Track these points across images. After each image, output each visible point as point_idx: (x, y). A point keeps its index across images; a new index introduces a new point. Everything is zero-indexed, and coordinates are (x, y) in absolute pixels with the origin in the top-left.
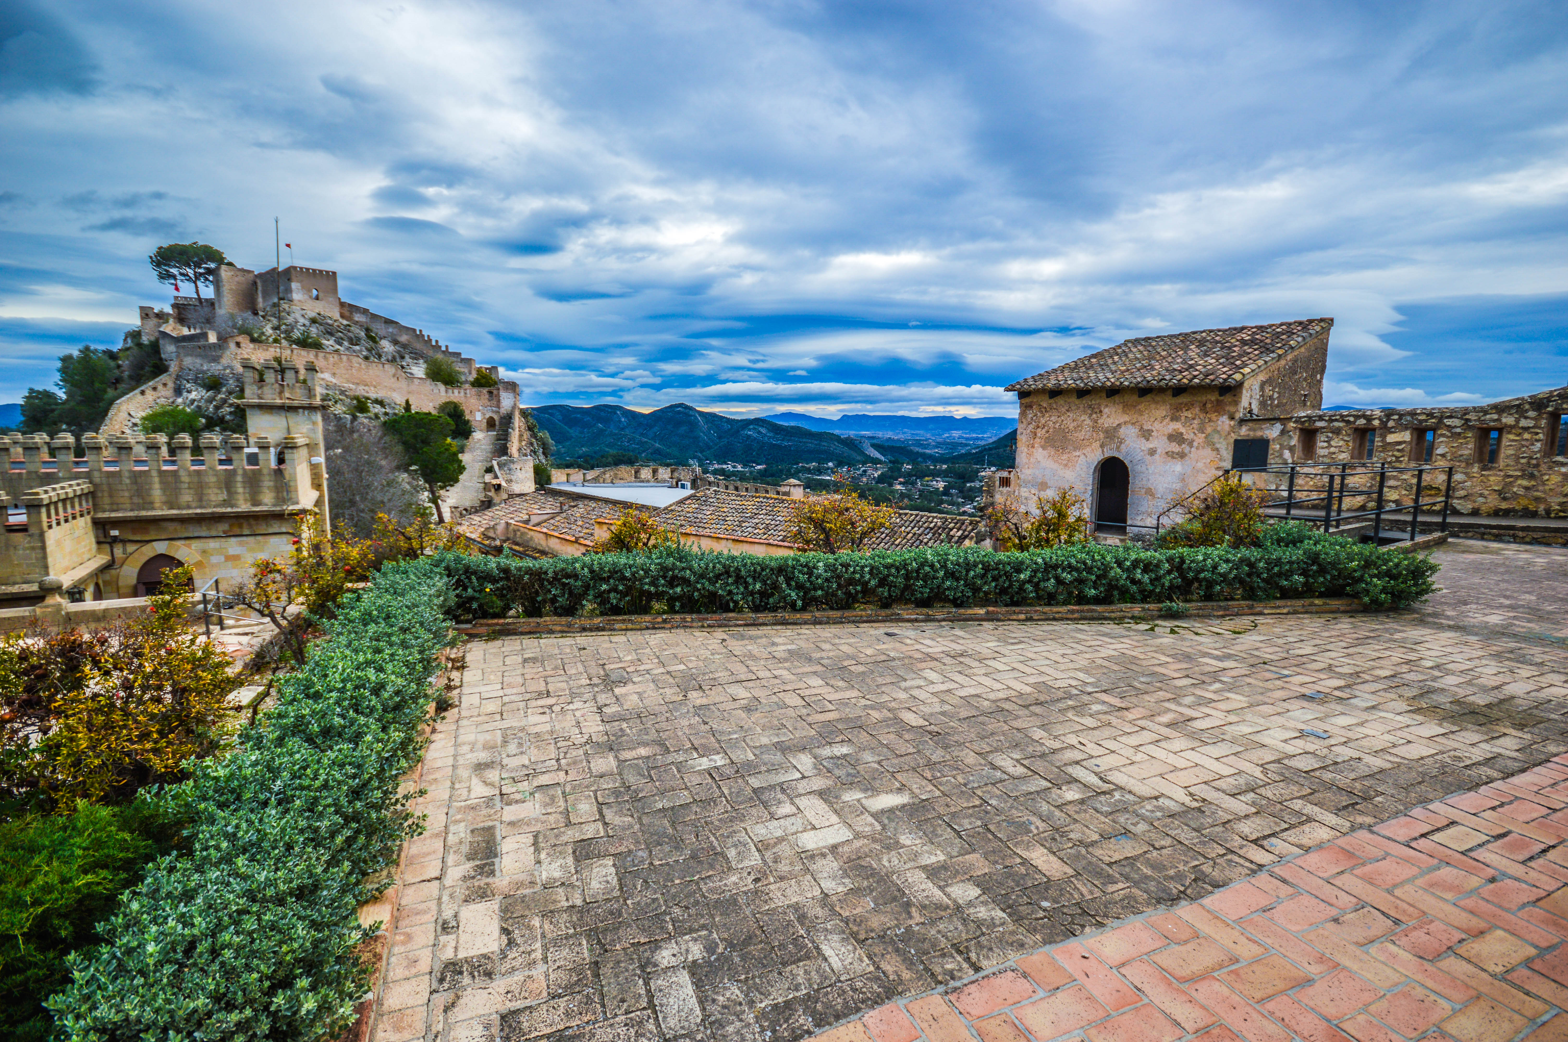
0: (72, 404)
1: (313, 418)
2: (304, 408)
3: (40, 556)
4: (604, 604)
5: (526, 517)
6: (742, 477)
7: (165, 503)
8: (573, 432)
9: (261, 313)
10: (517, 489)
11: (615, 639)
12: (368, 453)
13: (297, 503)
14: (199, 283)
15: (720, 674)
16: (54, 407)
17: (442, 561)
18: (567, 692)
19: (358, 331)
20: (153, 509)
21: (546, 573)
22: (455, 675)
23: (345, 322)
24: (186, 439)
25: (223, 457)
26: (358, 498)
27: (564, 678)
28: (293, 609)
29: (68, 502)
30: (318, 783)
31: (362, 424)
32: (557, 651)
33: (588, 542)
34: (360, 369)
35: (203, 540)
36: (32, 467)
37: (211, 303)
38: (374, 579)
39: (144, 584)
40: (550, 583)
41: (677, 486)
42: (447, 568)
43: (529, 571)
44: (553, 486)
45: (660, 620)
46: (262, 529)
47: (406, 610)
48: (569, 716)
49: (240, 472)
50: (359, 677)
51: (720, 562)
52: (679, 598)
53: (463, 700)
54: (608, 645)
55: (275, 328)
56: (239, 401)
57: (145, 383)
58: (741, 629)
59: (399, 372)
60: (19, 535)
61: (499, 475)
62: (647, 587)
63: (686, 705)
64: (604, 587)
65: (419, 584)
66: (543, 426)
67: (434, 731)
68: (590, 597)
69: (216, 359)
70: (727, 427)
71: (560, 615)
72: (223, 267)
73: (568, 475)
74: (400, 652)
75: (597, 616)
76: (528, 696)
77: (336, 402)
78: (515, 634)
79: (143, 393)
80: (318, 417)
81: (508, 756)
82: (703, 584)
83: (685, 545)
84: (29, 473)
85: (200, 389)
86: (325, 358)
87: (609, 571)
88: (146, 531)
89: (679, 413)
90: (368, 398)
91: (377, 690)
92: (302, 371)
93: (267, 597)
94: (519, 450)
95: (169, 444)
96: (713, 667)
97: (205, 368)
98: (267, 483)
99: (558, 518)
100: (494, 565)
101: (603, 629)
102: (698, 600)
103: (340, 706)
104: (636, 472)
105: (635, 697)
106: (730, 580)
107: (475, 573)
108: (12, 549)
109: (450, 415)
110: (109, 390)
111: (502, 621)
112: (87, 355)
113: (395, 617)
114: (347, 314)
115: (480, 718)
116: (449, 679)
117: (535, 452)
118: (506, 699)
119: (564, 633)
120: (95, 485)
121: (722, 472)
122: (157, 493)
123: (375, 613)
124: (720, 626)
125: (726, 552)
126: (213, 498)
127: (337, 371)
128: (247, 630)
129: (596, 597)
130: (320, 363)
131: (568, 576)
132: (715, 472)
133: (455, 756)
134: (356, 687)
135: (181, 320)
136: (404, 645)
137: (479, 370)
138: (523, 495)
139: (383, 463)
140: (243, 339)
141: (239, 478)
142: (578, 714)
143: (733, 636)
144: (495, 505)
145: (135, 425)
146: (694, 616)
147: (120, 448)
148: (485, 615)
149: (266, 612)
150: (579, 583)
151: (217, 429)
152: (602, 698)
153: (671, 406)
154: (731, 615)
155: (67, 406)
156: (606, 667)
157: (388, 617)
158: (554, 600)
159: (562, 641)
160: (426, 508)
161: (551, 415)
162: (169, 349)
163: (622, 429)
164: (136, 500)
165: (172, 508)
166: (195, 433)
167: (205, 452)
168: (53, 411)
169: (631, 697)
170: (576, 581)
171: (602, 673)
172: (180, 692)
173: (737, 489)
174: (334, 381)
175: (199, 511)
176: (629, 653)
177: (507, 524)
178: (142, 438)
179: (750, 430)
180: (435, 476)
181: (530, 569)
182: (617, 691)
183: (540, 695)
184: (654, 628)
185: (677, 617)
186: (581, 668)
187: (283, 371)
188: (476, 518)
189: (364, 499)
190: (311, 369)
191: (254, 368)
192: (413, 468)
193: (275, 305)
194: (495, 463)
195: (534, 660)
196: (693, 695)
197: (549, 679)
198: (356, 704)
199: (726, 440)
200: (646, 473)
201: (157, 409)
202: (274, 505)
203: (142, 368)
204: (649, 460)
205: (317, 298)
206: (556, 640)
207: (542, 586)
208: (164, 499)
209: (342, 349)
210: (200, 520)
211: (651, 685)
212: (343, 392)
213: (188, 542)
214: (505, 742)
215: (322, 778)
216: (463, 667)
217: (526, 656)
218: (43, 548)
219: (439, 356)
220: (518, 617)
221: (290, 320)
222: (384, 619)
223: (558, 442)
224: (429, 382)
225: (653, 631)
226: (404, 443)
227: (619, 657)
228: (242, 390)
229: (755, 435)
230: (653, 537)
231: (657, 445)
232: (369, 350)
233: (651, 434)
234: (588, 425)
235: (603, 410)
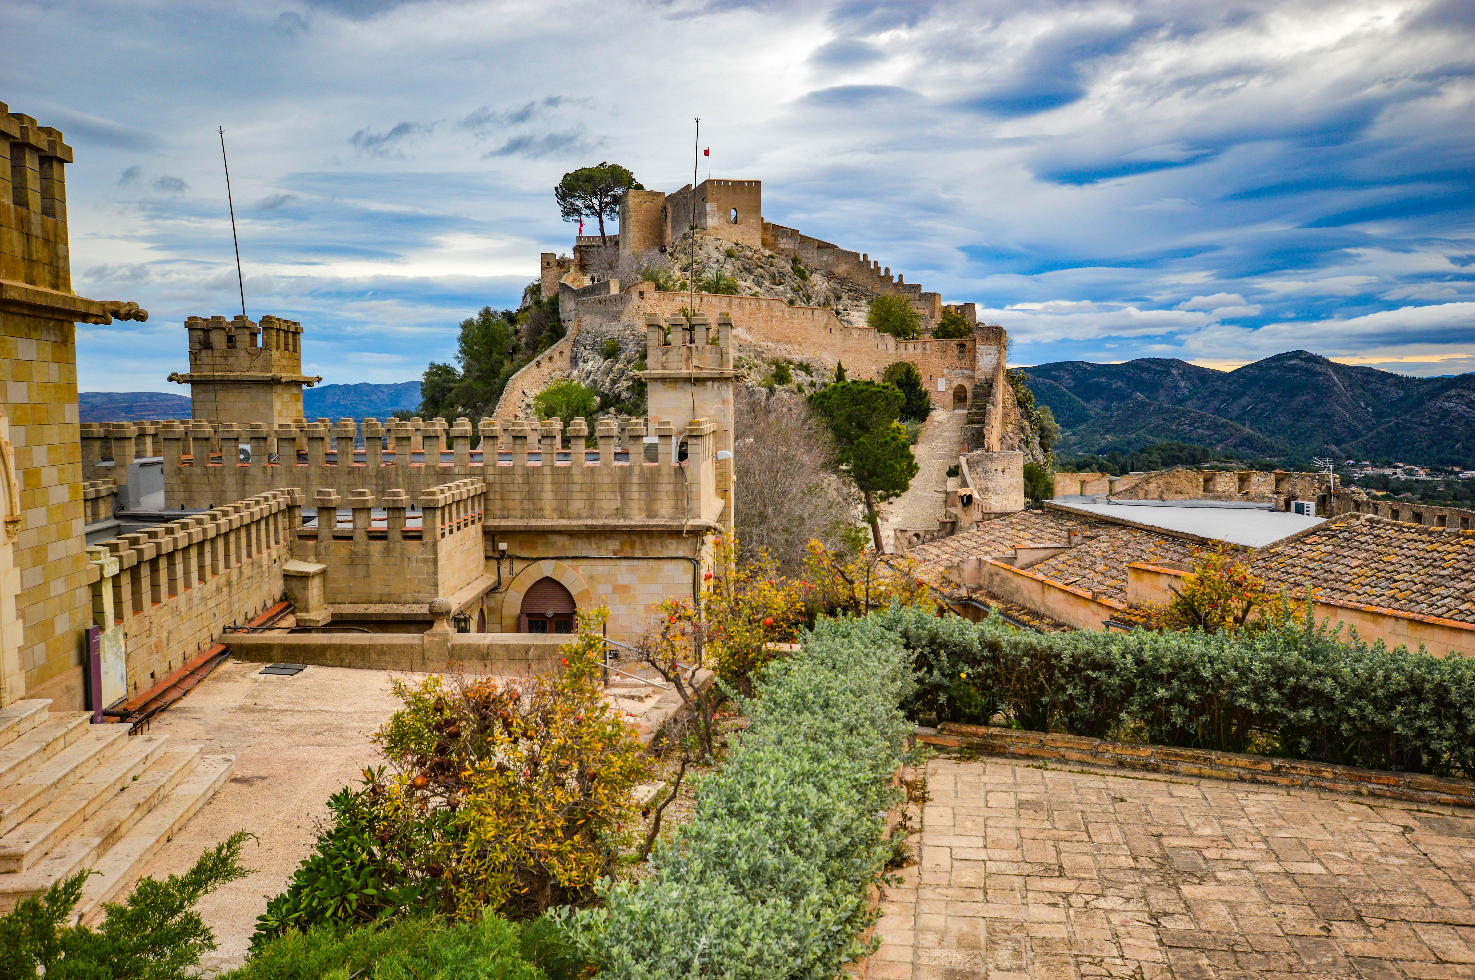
0: (469, 380)
1: (724, 393)
2: (713, 379)
3: (431, 570)
4: (1159, 724)
5: (1010, 552)
6: (1428, 494)
7: (555, 509)
8: (1094, 408)
9: (669, 250)
10: (996, 504)
11: (1179, 791)
12: (787, 443)
13: (699, 517)
14: (605, 218)
15: (1402, 899)
16: (452, 385)
17: (899, 621)
18: (1094, 875)
19: (782, 263)
20: (543, 517)
21: (1058, 656)
22: (912, 809)
23: (767, 252)
24: (580, 424)
25: (619, 450)
26: (770, 510)
27: (1088, 848)
28: (703, 675)
29: (462, 505)
30: (751, 952)
31: (781, 400)
32: (1073, 797)
33: (1114, 603)
34: (782, 320)
35: (591, 562)
36: (430, 460)
37: (615, 242)
38: (805, 641)
39: (528, 615)
40: (1065, 675)
41: (1288, 508)
42: (905, 634)
43: (1031, 651)
44: (1056, 501)
45: (1266, 766)
46: (657, 550)
47: (850, 695)
48: (1099, 921)
49: (637, 470)
50: (795, 796)
51: (1399, 670)
52: (1307, 729)
53: (925, 854)
54: (1164, 800)
55: (684, 270)
56: (640, 373)
57: (541, 352)
58: (1447, 811)
59: (833, 319)
60: (415, 543)
61: (969, 480)
62: (1242, 701)
63: (1330, 949)
64: (1161, 692)
65: (867, 655)
66: (1043, 396)
67: (883, 897)
68: (1134, 708)
69: (616, 317)
70: (1395, 393)
71: (1079, 733)
72: (632, 192)
73: (1083, 483)
74: (847, 764)
75: (1144, 743)
76: (1027, 869)
77: (750, 368)
78: (1003, 755)
79: (538, 364)
80: (729, 392)
81: (998, 968)
82: (1361, 709)
83: (1323, 629)
84: (427, 467)
85: (598, 357)
86: (741, 306)
87: (1171, 664)
88: (533, 546)
89: (1293, 369)
90: (790, 362)
91: (820, 820)
92: (714, 327)
93: (674, 654)
94: (1002, 439)
95: (563, 431)
96: (1386, 884)
97: (604, 329)
98: (666, 486)
99: (1063, 557)
100: (975, 636)
101: (1156, 769)
102: (1347, 740)
103: (771, 835)
104: (1206, 481)
105: (1222, 910)
106: (1423, 708)
107: (944, 645)
108: (406, 560)
109: (900, 385)
110: (506, 362)
111: (982, 730)
112: (488, 320)
113: (836, 705)
114: (771, 240)
115: (951, 892)
116: (904, 816)
117: (1027, 443)
118: (992, 867)
119: (1085, 766)
120: (488, 484)
121: (1383, 483)
122: (548, 498)
123: (811, 696)
124: (1397, 798)
125: (1413, 650)
126: (605, 505)
127: (754, 324)
128: (634, 692)
129: (1144, 709)
130: (735, 315)
131: (1096, 666)
132: (1366, 483)
133: (916, 948)
134: (792, 811)
135: (583, 267)
136: (850, 753)
137: (946, 310)
138: (1007, 514)
139: (806, 459)
140: (648, 287)
141: (635, 479)
142: (1115, 919)
143: (1428, 824)
144: (961, 529)
145: (528, 406)
146: (1339, 769)
147: (515, 438)
148: (956, 718)
149: (672, 675)
150: (1115, 680)
151: (612, 410)
152: (1159, 899)
153: (1279, 358)
154: (1424, 778)
155: (464, 384)
156: (1165, 841)
157: (826, 705)
158: (1069, 706)
159: (1082, 780)
160: (858, 531)
161: (1055, 379)
162: (568, 306)
163: (1180, 402)
164: (527, 505)
165: (561, 517)
166: (590, 416)
167: (601, 442)
168: (450, 389)
169: (1213, 909)
170: (1110, 676)
171: (1157, 850)
172: (586, 777)
173: (1418, 517)
174: (749, 338)
175: (589, 522)
176: (1207, 822)
177: (980, 560)
178: (537, 425)
179: (1449, 399)
180: (874, 479)
181: (1033, 648)
182: (1187, 890)
183: (1047, 871)
184: (1255, 781)
185: (1304, 767)
186: (1117, 836)
187: (691, 328)
188: (932, 550)
189: (778, 512)
190: (726, 324)
191: (659, 326)
192: (844, 467)
193: (685, 237)
194: (963, 460)
195: (1035, 806)
196: (1344, 930)
197: (1061, 845)
198: (791, 837)
199: (1393, 420)
200: (1226, 482)
201: (552, 385)
202: (672, 518)
203: (540, 333)
204: (1229, 458)
205: (735, 222)
206: (1070, 776)
207: (1050, 679)
208: (554, 504)
209: (762, 291)
210: (591, 534)
211: (1254, 892)
212: (758, 354)
213: (575, 563)
214: (992, 943)
215: (756, 944)
216: (924, 799)
217: (1023, 797)
218: (435, 561)
219: (889, 292)
220: (1009, 726)
221: (702, 255)
222: (822, 707)
223: (1066, 425)
224: (873, 333)
225: (1253, 787)
226: (835, 429)
227: (1187, 827)
228: (644, 356)
229: (1462, 409)
230: (1255, 608)
231: (1247, 430)
232: (795, 291)
233: (1235, 409)
234: (1119, 396)
235: (1147, 369)
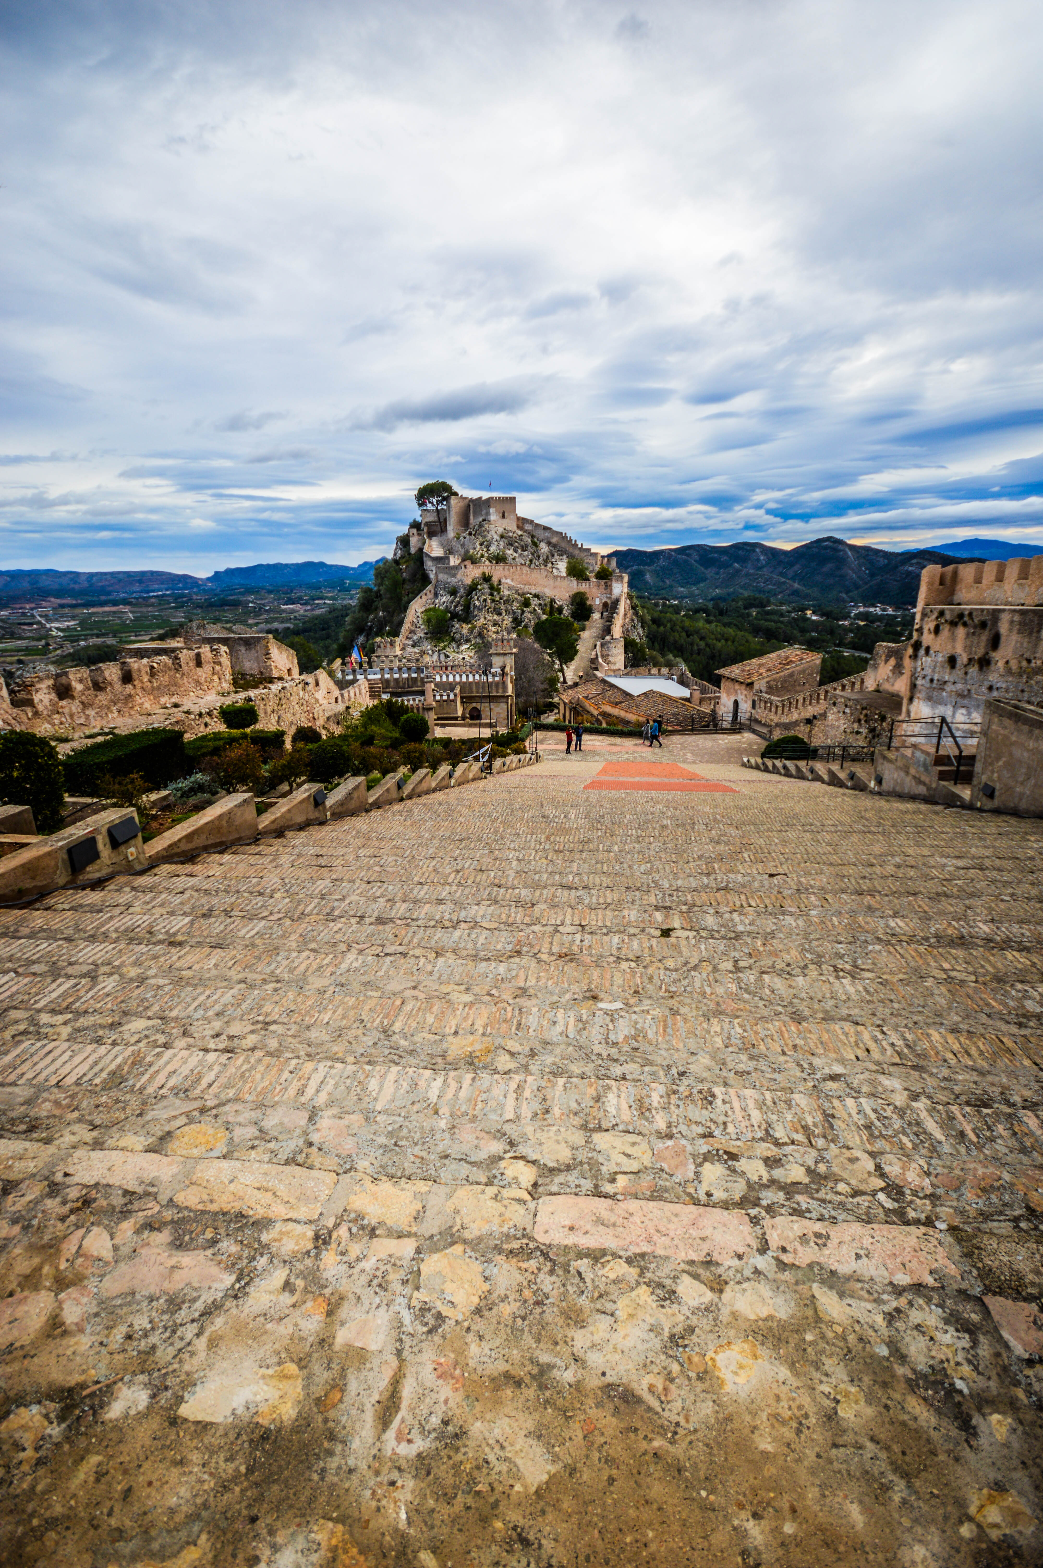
2: (509, 654)
8: (710, 572)
10: (612, 660)
13: (508, 693)
19: (527, 539)
23: (520, 533)
34: (526, 571)
46: (499, 700)
55: (481, 546)
57: (420, 591)
59: (550, 568)
69: (454, 575)
70: (882, 561)
72: (451, 496)
77: (514, 601)
79: (420, 599)
85: (447, 594)
86: (509, 567)
89: (826, 547)
90: (531, 594)
94: (623, 626)
97: (449, 581)
98: (500, 686)
109: (578, 603)
114: (521, 526)
127: (515, 576)
130: (506, 573)
135: (429, 534)
140: (468, 563)
151: (455, 619)
153: (818, 540)
160: (556, 676)
162: (428, 564)
163: (760, 568)
174: (512, 585)
179: (912, 565)
180: (563, 652)
188: (570, 691)
192: (551, 650)
193: (481, 525)
194: (599, 643)
199: (879, 578)
201: (428, 608)
203: (416, 579)
205: (504, 517)
209: (518, 556)
212: (517, 592)
219: (576, 553)
221: (489, 537)
224: (568, 575)
229: (917, 571)
231: (796, 585)
232: (532, 554)
233: (791, 573)
234: (726, 565)
235: (742, 549)
